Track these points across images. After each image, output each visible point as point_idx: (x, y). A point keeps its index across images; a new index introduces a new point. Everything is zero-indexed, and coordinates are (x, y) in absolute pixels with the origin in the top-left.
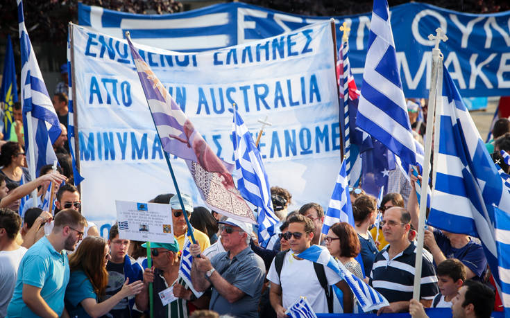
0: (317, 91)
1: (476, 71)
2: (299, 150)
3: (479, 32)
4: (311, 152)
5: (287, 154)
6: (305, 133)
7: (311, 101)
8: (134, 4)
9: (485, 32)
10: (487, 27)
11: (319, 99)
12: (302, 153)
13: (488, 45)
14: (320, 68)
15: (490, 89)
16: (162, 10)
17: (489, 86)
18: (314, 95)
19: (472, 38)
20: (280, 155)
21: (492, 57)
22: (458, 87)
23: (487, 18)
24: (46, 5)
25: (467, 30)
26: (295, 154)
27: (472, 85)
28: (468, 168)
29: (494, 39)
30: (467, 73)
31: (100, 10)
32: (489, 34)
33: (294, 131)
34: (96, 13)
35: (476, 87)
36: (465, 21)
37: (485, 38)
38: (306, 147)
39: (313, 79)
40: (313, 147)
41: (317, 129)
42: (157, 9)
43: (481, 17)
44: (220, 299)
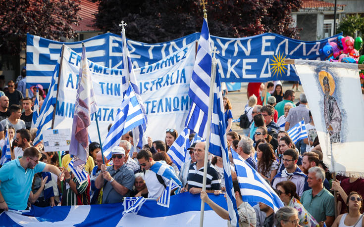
0: (184, 77)
1: (231, 69)
2: (173, 108)
3: (231, 48)
4: (178, 110)
5: (166, 111)
6: (176, 99)
7: (181, 82)
8: (54, 34)
9: (234, 48)
10: (236, 45)
11: (185, 82)
12: (174, 110)
13: (235, 54)
14: (187, 65)
15: (238, 79)
16: (68, 37)
17: (238, 77)
18: (183, 79)
19: (227, 51)
20: (163, 111)
21: (238, 61)
22: (221, 77)
23: (236, 41)
24: (6, 35)
25: (225, 47)
26: (170, 111)
27: (228, 76)
28: (221, 122)
29: (238, 52)
30: (225, 70)
31: (39, 37)
32: (236, 50)
33: (170, 99)
34: (36, 39)
35: (230, 77)
36: (224, 42)
37: (234, 51)
38: (176, 107)
39: (183, 71)
40: (180, 107)
41: (183, 97)
42: (66, 37)
43: (233, 39)
44: (113, 191)
